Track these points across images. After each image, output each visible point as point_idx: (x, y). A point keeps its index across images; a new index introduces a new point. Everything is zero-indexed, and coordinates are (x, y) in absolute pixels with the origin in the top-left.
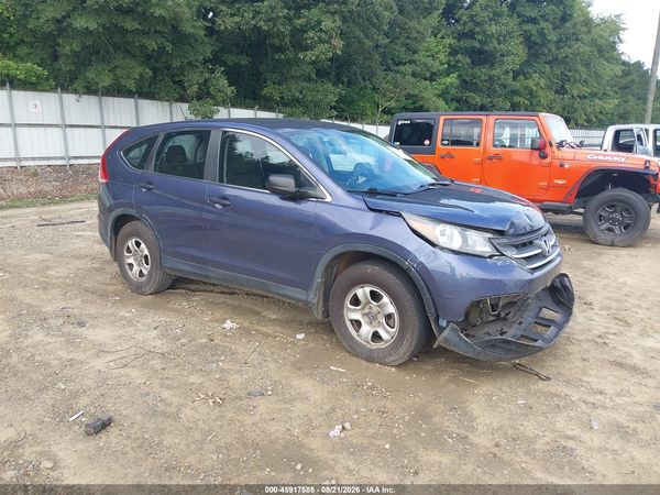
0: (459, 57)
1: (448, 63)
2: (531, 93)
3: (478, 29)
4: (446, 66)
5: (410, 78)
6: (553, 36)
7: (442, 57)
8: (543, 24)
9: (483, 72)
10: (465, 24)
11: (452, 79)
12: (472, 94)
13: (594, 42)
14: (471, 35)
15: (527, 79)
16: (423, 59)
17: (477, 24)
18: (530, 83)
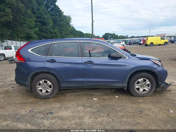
0: (38, 23)
1: (35, 24)
2: (55, 33)
3: (42, 16)
4: (35, 25)
5: (26, 28)
6: (58, 19)
7: (33, 23)
8: (56, 17)
9: (44, 27)
10: (38, 14)
11: (37, 29)
12: (42, 33)
13: (66, 22)
14: (40, 17)
15: (54, 29)
16: (29, 23)
17: (41, 15)
18: (55, 31)
